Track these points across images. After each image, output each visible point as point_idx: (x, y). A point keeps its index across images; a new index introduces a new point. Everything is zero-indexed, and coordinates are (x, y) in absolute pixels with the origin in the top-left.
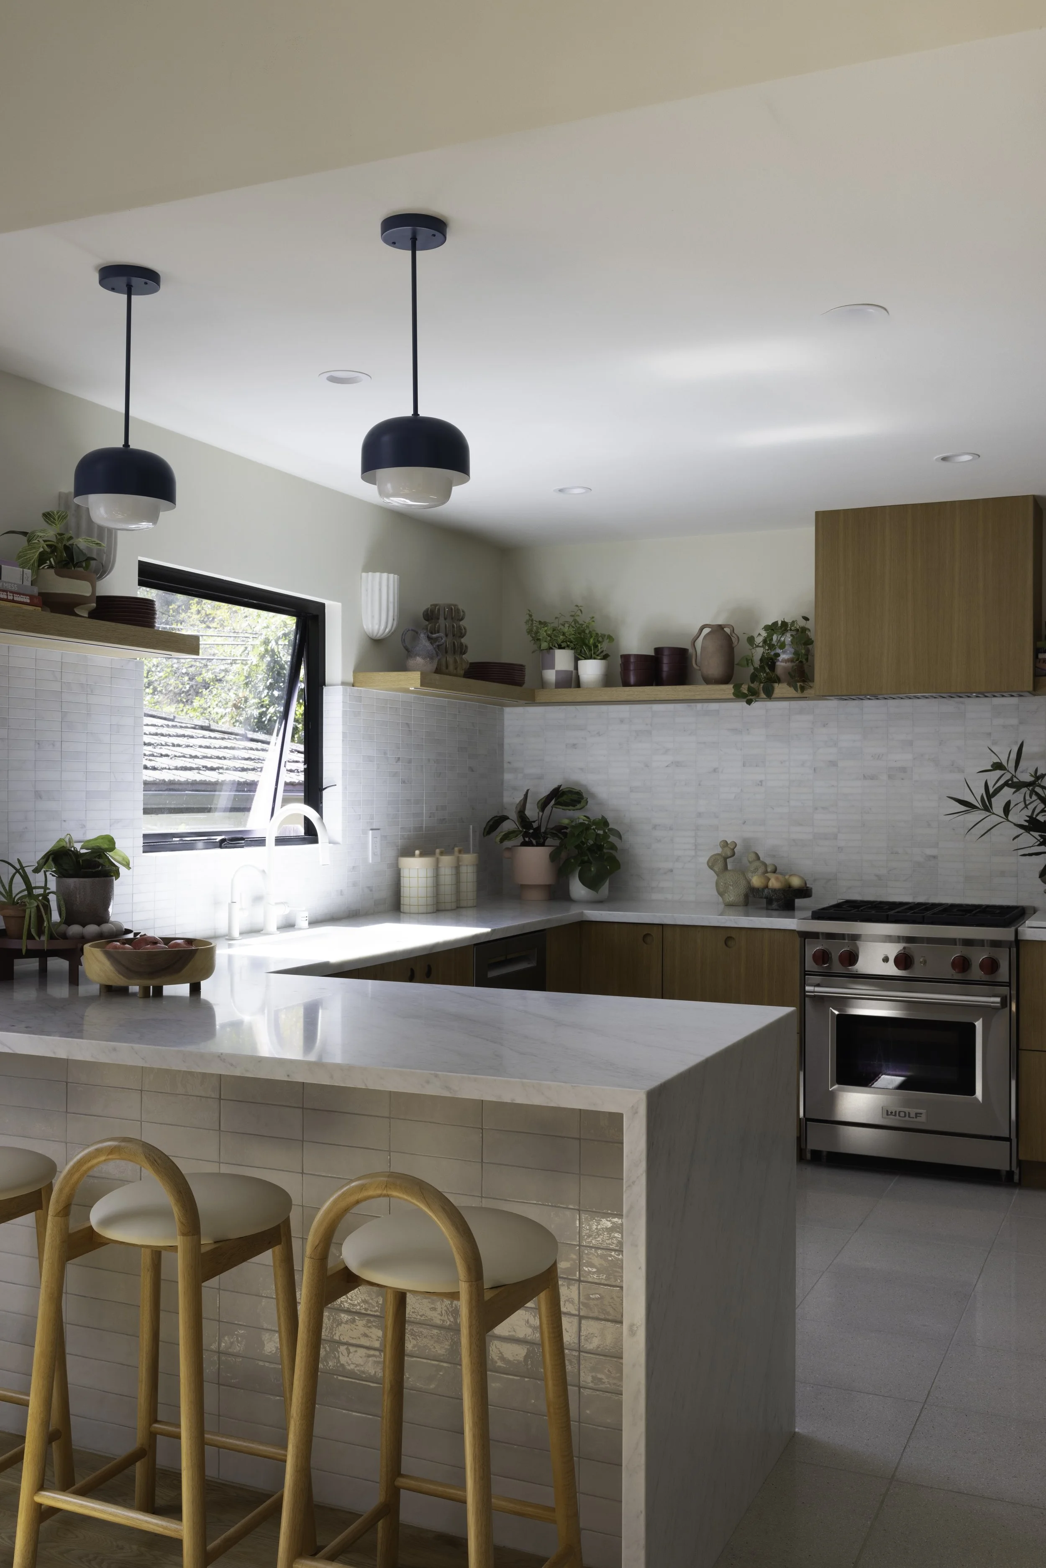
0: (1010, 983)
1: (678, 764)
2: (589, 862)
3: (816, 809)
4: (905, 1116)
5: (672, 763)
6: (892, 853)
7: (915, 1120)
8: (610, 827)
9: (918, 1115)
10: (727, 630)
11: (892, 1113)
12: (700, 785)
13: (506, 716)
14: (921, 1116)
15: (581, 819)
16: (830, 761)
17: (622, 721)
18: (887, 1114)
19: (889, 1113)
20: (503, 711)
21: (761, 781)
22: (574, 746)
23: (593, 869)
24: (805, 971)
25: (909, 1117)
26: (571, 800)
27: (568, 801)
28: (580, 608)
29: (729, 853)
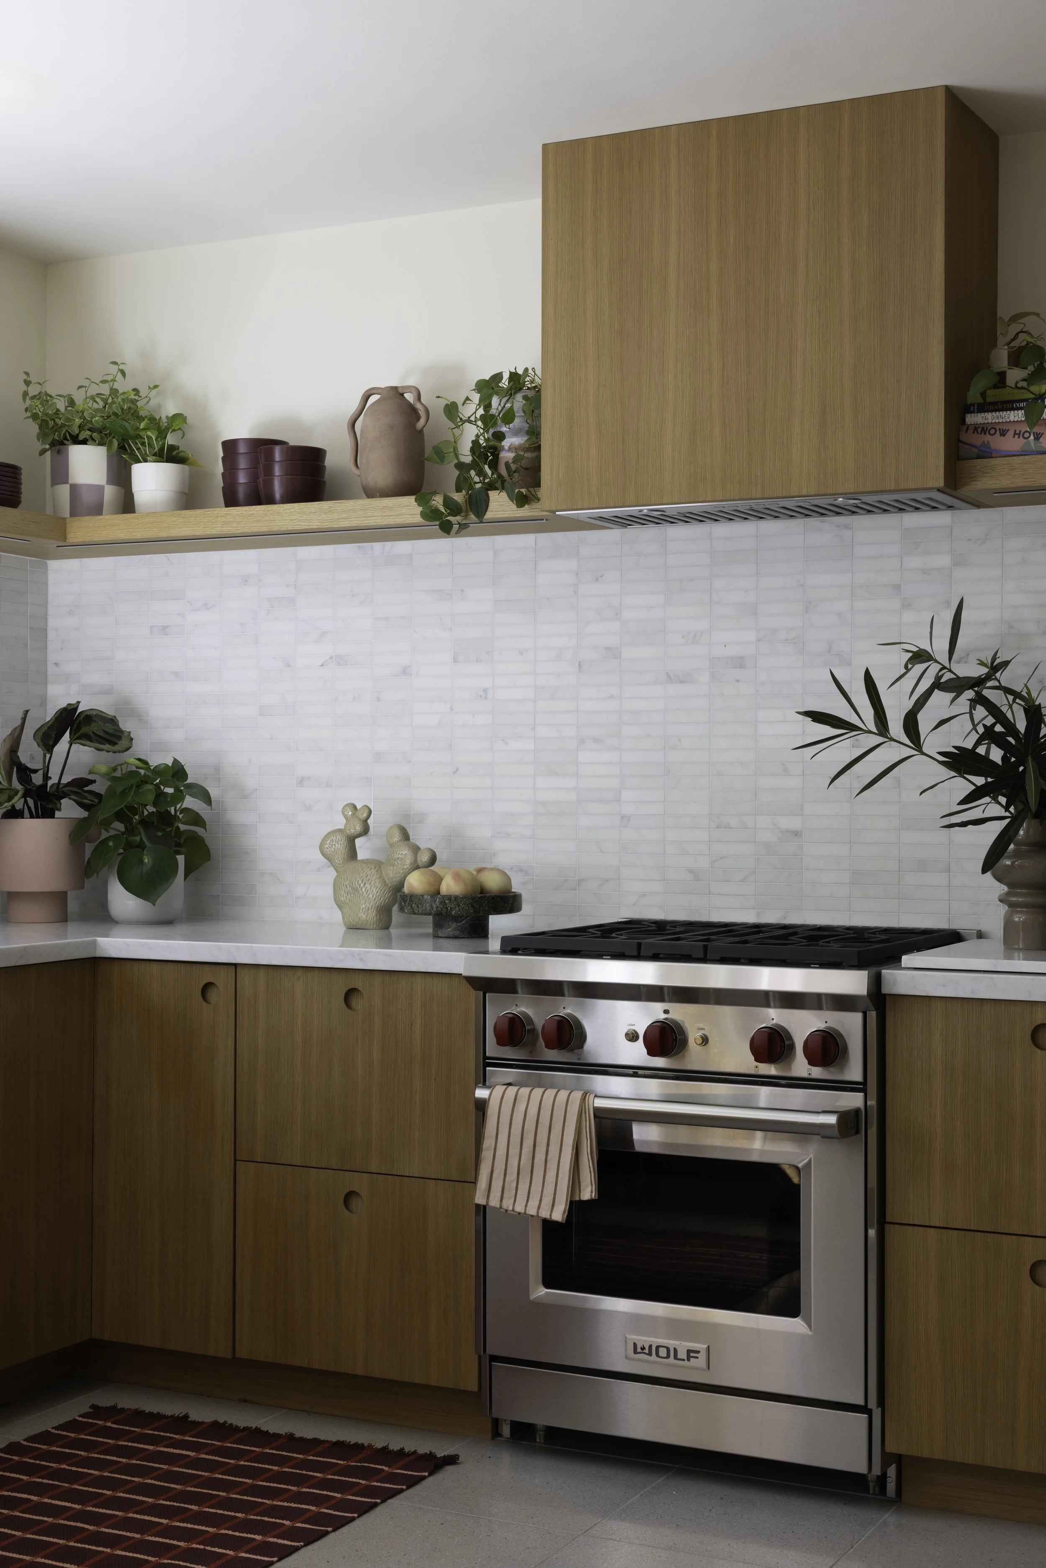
0: (865, 1083)
1: (340, 660)
2: (141, 846)
3: (582, 741)
4: (668, 1356)
5: (331, 658)
6: (718, 827)
7: (686, 1363)
8: (188, 781)
9: (692, 1354)
10: (409, 397)
11: (643, 1348)
12: (378, 699)
13: (52, 577)
14: (697, 1358)
15: (133, 765)
16: (607, 648)
17: (245, 580)
18: (635, 1352)
19: (639, 1350)
20: (45, 569)
21: (485, 691)
22: (164, 630)
23: (146, 860)
24: (485, 1057)
25: (676, 1357)
26: (105, 732)
27: (102, 734)
28: (121, 367)
29: (359, 828)
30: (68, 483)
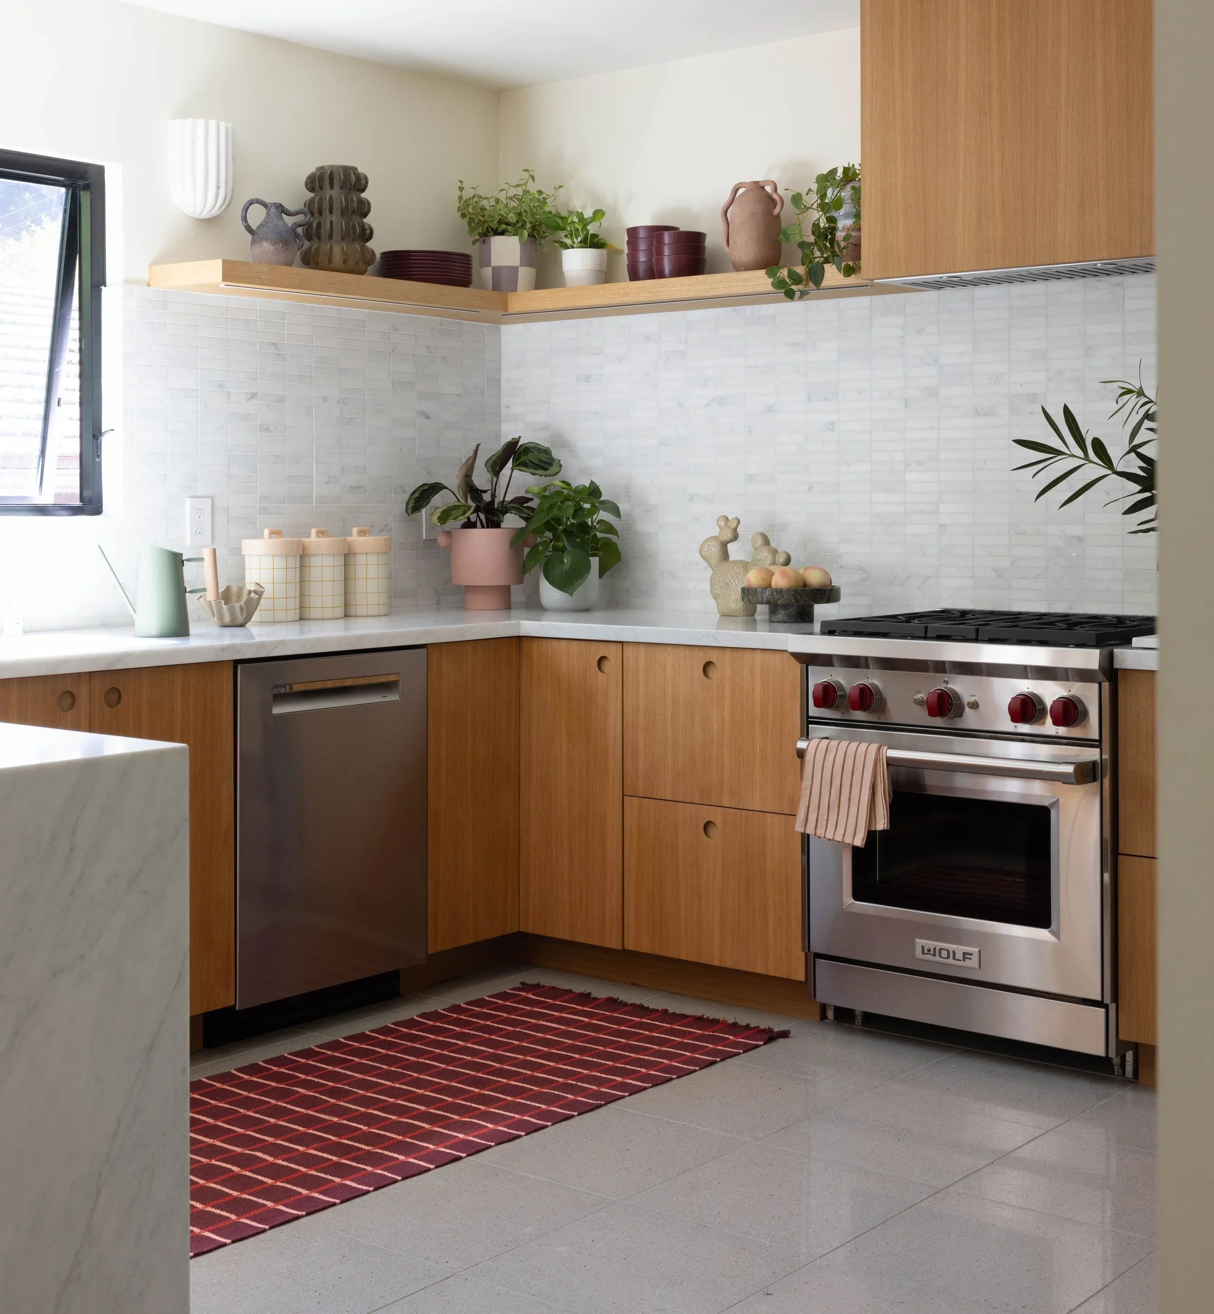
0: (1100, 741)
1: (720, 401)
2: (563, 550)
3: (909, 464)
4: (948, 957)
5: (714, 399)
6: (1016, 534)
7: (961, 963)
8: (602, 499)
9: (967, 956)
10: (768, 189)
11: (929, 950)
12: (750, 432)
13: (504, 338)
14: (971, 959)
15: (558, 486)
16: (927, 388)
17: (648, 338)
18: (923, 953)
19: (926, 951)
20: (499, 332)
21: (832, 424)
22: (587, 379)
23: (566, 561)
24: (808, 717)
25: (954, 958)
26: (540, 460)
27: (536, 462)
28: (532, 173)
29: (729, 535)
30: (490, 266)
